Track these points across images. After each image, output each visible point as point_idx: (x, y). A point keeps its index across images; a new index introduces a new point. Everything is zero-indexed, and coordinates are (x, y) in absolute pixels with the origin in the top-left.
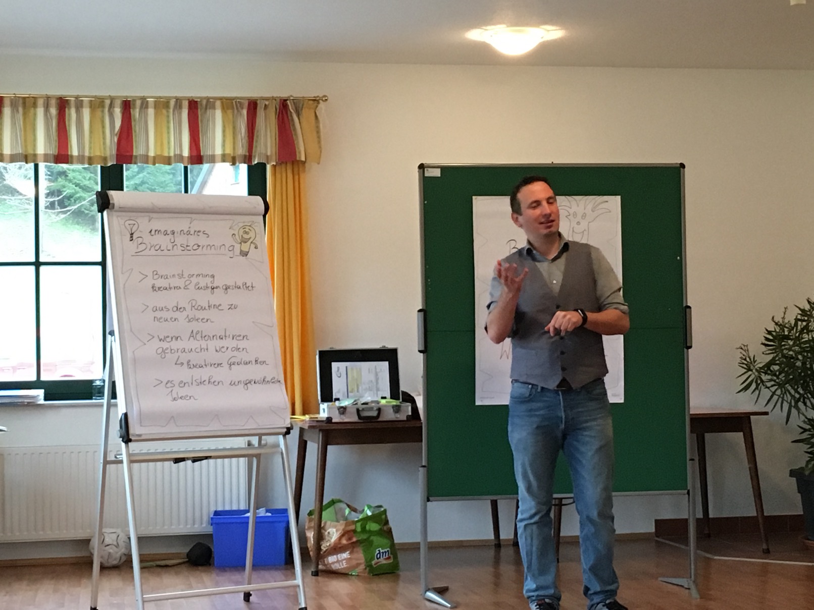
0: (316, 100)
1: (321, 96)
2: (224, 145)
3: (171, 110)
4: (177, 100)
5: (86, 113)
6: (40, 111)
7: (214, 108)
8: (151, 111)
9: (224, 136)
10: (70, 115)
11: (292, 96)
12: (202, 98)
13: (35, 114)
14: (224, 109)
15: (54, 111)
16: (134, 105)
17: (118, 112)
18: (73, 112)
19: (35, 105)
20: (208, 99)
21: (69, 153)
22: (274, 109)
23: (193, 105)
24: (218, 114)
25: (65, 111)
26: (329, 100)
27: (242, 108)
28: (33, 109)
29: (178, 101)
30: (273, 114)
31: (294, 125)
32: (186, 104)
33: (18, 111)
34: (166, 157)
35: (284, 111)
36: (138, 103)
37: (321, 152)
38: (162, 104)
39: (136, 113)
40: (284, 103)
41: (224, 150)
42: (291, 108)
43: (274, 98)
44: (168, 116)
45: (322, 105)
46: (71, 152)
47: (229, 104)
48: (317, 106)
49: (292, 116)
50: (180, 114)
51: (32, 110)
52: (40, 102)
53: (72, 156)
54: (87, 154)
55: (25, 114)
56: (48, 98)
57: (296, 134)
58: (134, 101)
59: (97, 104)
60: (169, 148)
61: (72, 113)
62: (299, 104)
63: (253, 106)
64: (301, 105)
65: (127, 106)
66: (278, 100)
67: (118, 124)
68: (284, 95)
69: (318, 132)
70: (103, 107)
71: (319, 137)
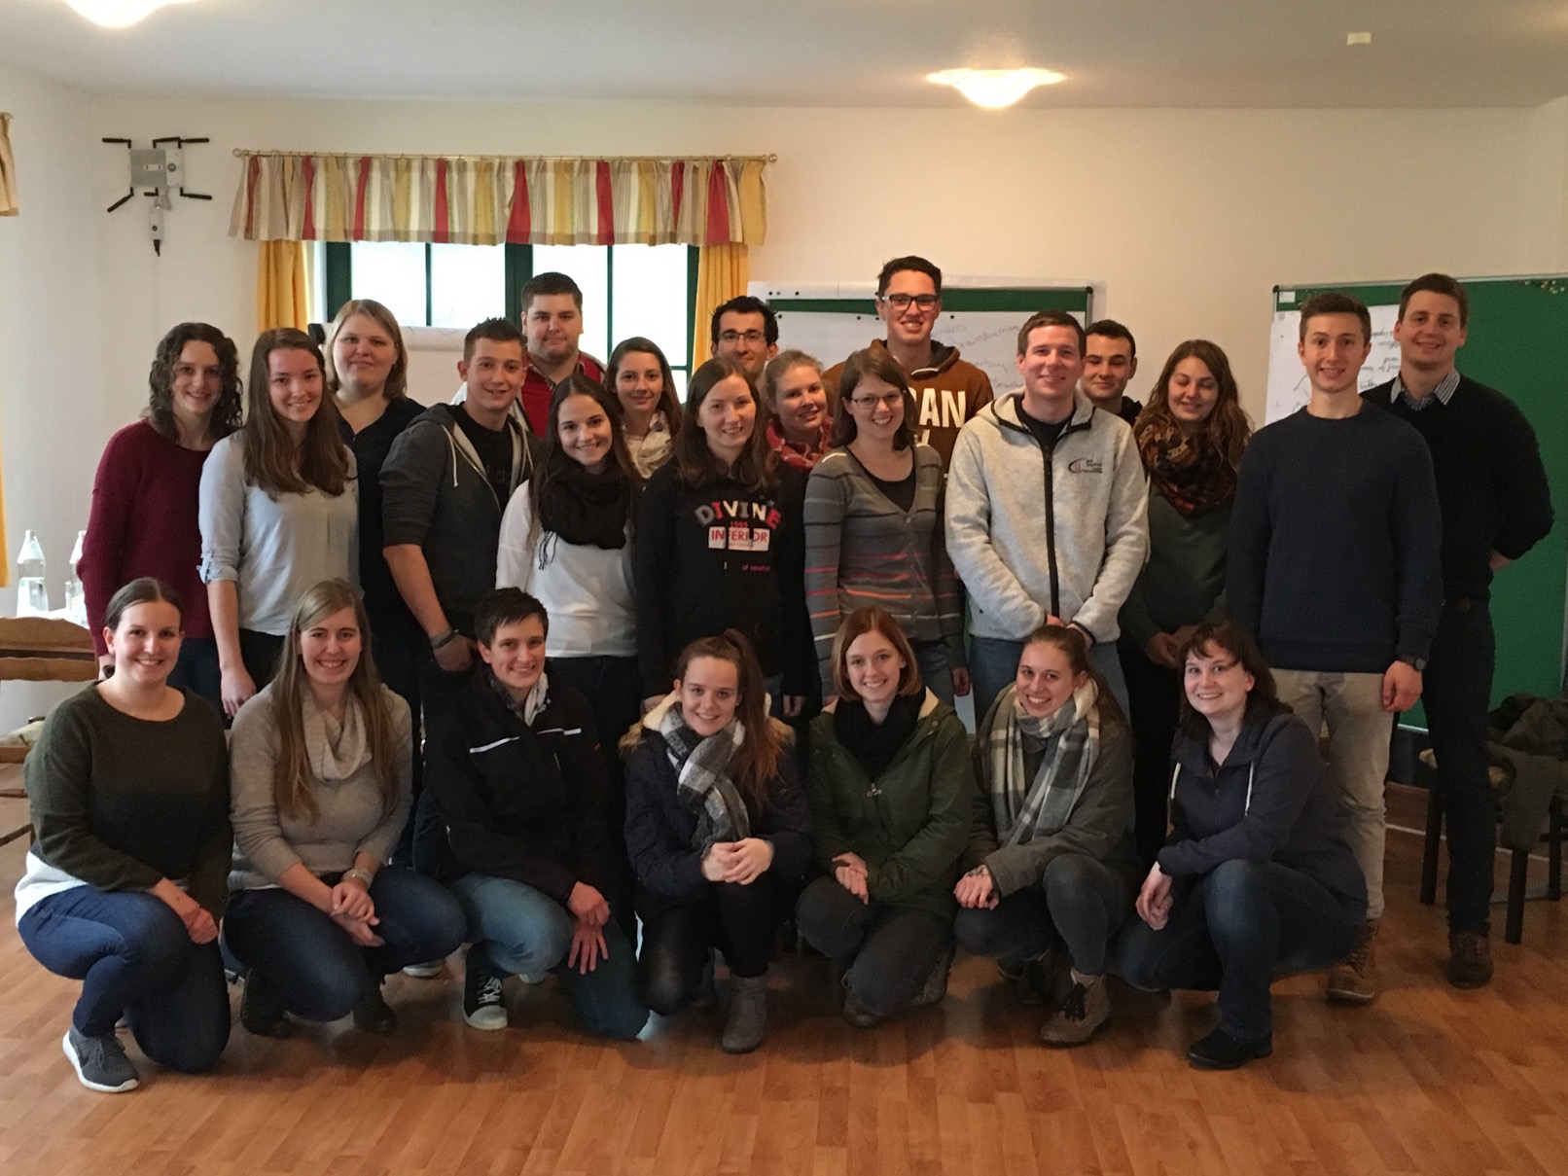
0: (761, 161)
1: (768, 154)
2: (638, 221)
3: (575, 174)
4: (583, 161)
5: (471, 177)
6: (415, 175)
7: (629, 170)
8: (550, 176)
9: (640, 209)
10: (451, 180)
11: (729, 155)
12: (613, 161)
13: (409, 180)
14: (640, 172)
15: (432, 175)
16: (530, 168)
17: (510, 176)
18: (455, 176)
19: (408, 167)
20: (621, 159)
21: (449, 230)
22: (705, 173)
23: (603, 167)
24: (635, 178)
25: (445, 174)
26: (777, 163)
27: (666, 172)
28: (406, 174)
29: (585, 162)
30: (705, 178)
31: (730, 195)
32: (593, 167)
33: (388, 176)
34: (565, 235)
35: (717, 176)
36: (534, 165)
37: (765, 230)
38: (565, 167)
39: (532, 177)
40: (718, 166)
41: (638, 227)
42: (727, 171)
43: (706, 159)
44: (572, 183)
45: (769, 167)
46: (452, 228)
47: (649, 166)
48: (762, 170)
49: (728, 183)
50: (588, 179)
51: (405, 177)
52: (416, 165)
53: (453, 234)
54: (471, 231)
55: (397, 179)
56: (424, 159)
57: (732, 207)
58: (530, 162)
59: (485, 167)
60: (573, 224)
61: (453, 177)
62: (739, 166)
63: (679, 168)
64: (740, 167)
65: (521, 167)
66: (711, 162)
67: (510, 193)
68: (719, 154)
69: (763, 203)
70: (491, 170)
71: (763, 210)
